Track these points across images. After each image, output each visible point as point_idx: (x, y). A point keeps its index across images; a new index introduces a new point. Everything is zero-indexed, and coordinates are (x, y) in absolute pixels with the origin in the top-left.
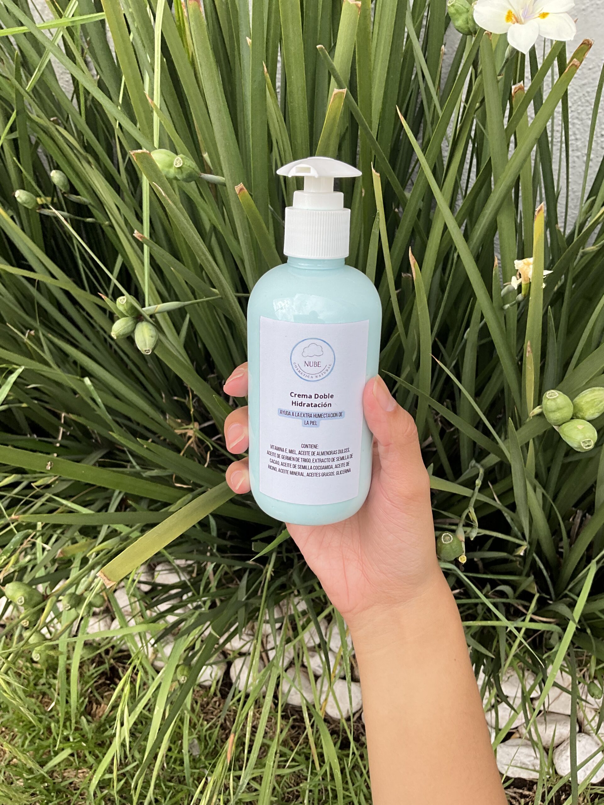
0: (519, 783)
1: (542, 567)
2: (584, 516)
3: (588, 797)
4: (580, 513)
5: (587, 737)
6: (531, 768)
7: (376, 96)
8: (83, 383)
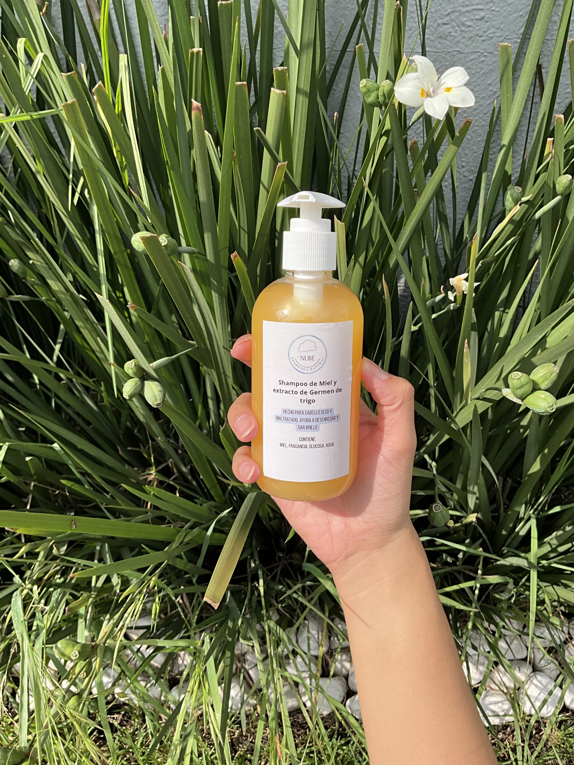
3: (555, 726)
6: (501, 714)
7: (297, 162)
8: (52, 448)
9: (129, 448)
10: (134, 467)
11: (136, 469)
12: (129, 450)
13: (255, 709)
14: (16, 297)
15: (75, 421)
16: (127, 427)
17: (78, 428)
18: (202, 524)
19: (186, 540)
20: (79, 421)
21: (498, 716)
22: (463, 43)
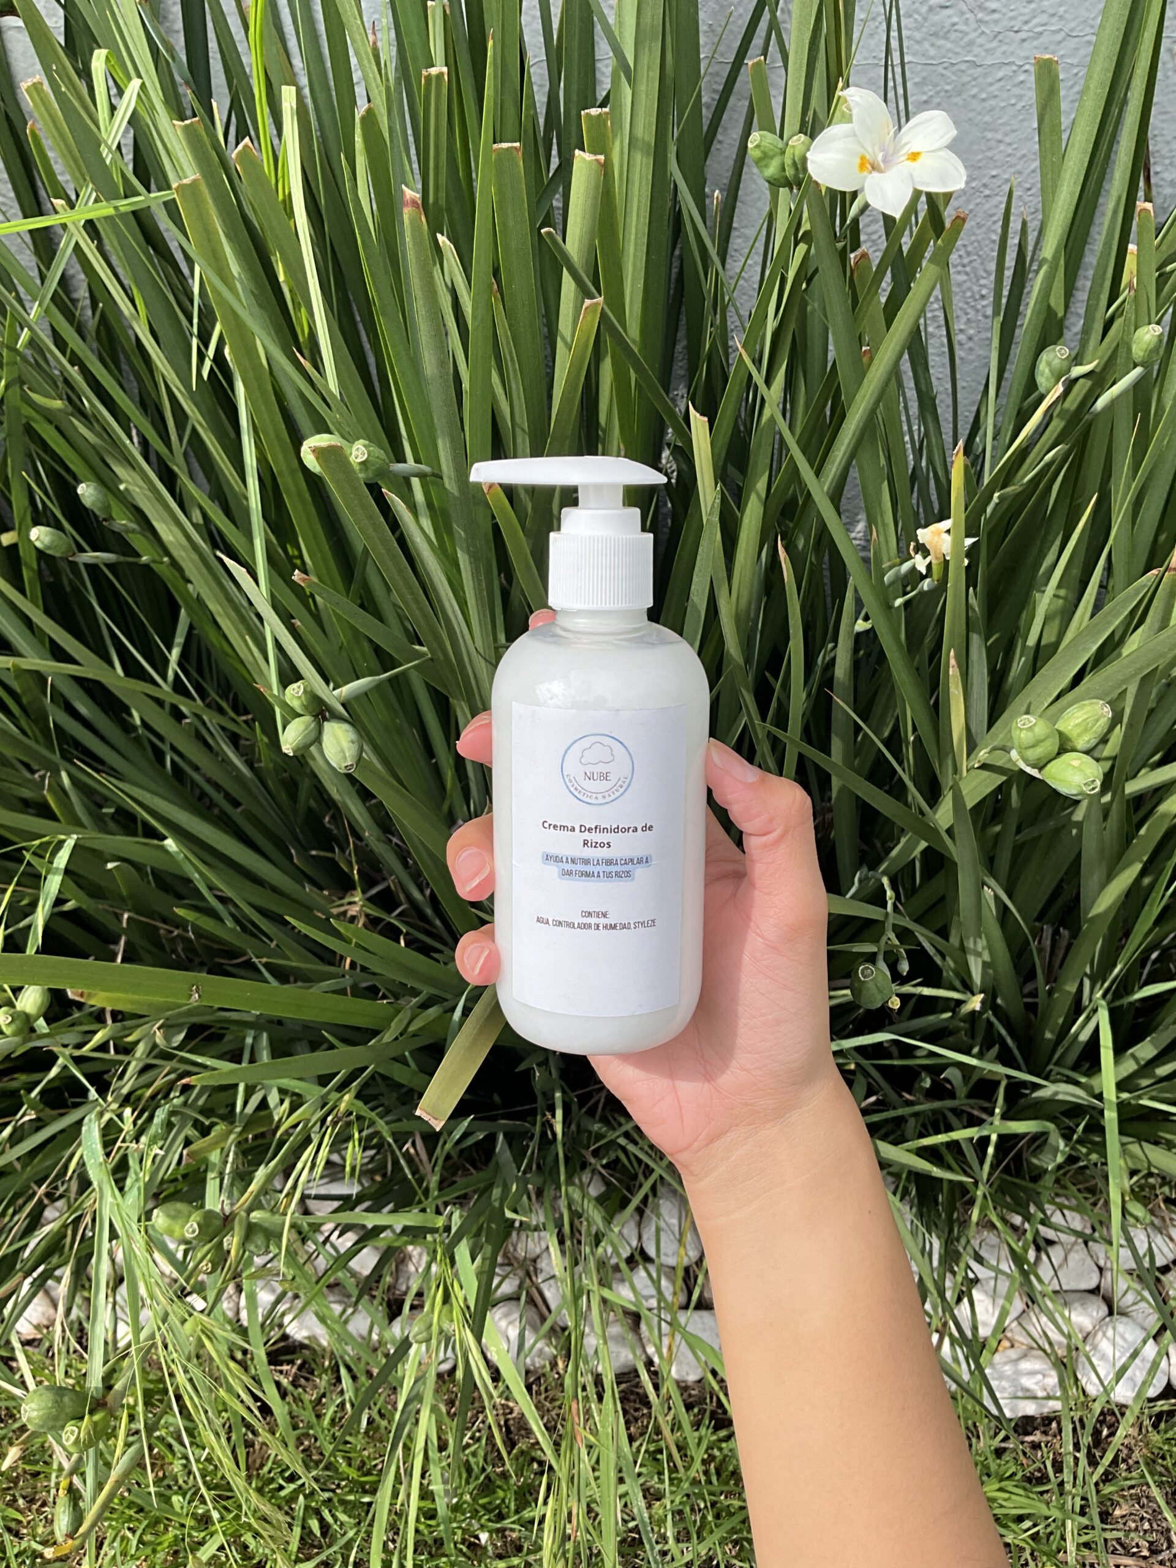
0: (1026, 1425)
1: (1003, 1032)
2: (1056, 933)
3: (1146, 1422)
4: (1048, 930)
5: (1124, 1319)
6: (1040, 1394)
7: (632, 292)
8: (164, 849)
9: (314, 853)
10: (321, 889)
11: (326, 893)
12: (313, 857)
13: (554, 1365)
14: (90, 556)
15: (211, 800)
16: (310, 810)
17: (216, 811)
18: (446, 1000)
19: (412, 1029)
20: (218, 797)
21: (1035, 1398)
22: (981, 46)
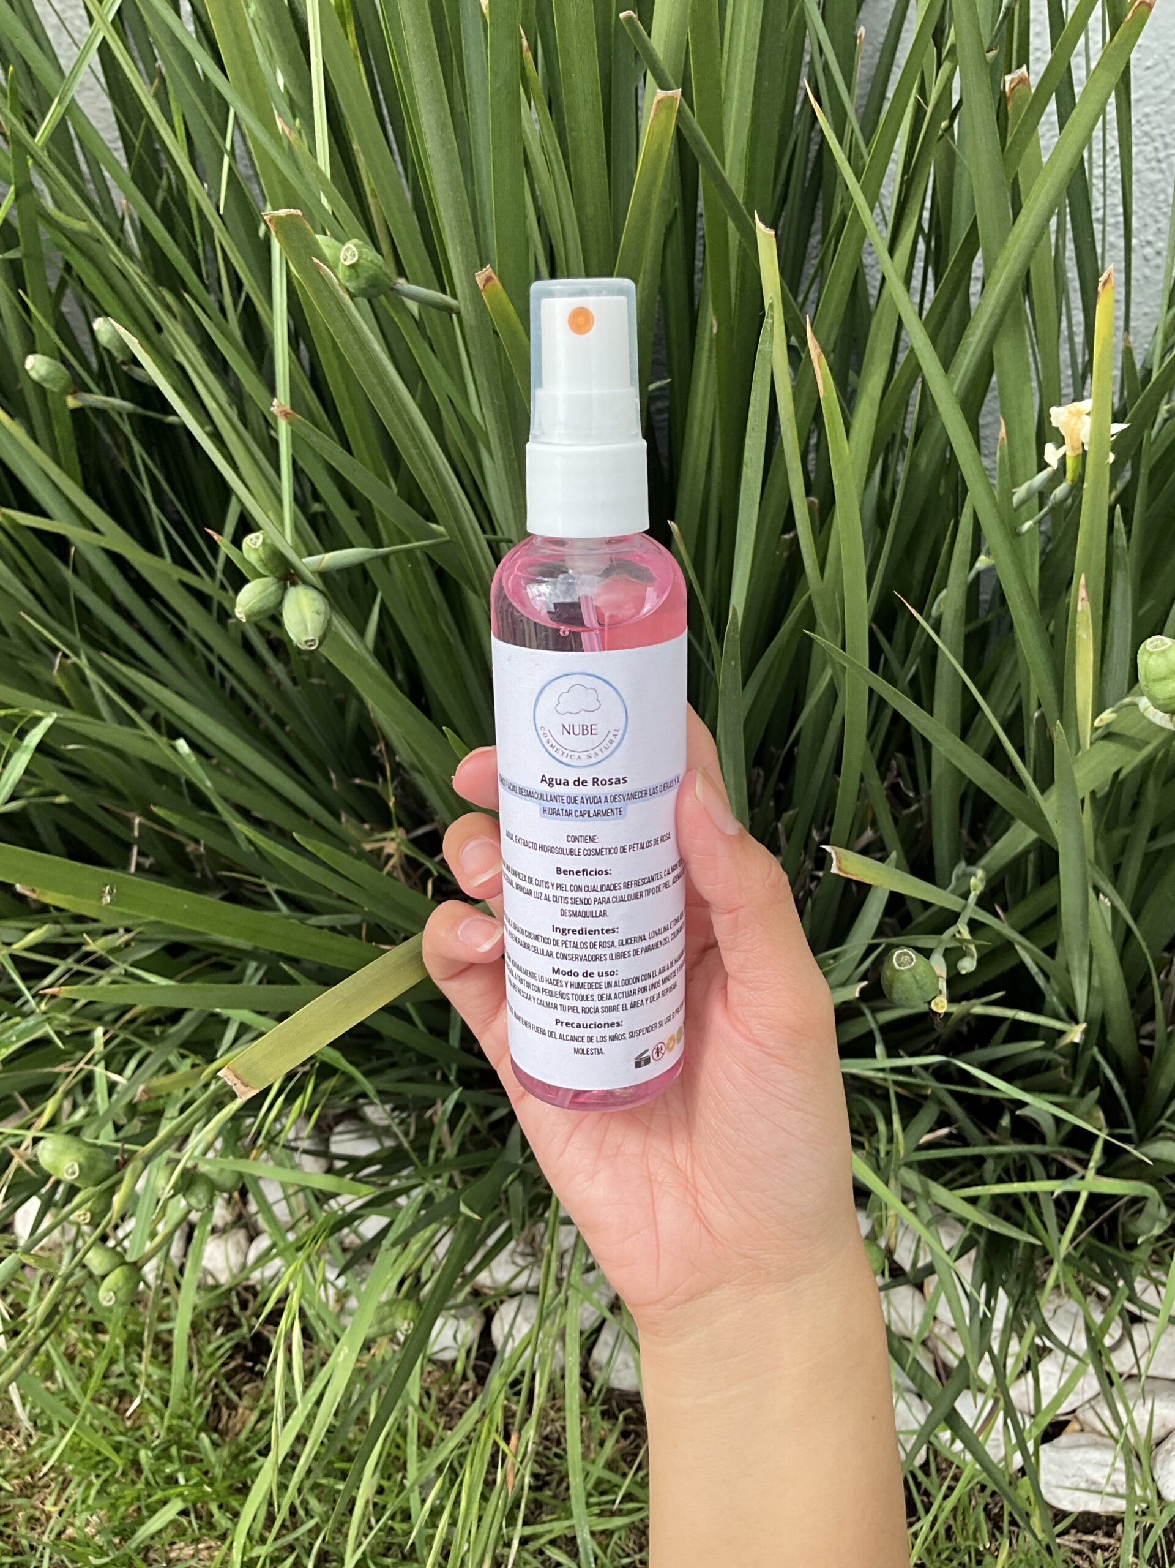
1: (1110, 1074)
6: (1106, 1489)
8: (175, 748)
9: (357, 781)
10: (363, 821)
11: (367, 826)
12: (358, 786)
14: (101, 400)
21: (1100, 1493)
